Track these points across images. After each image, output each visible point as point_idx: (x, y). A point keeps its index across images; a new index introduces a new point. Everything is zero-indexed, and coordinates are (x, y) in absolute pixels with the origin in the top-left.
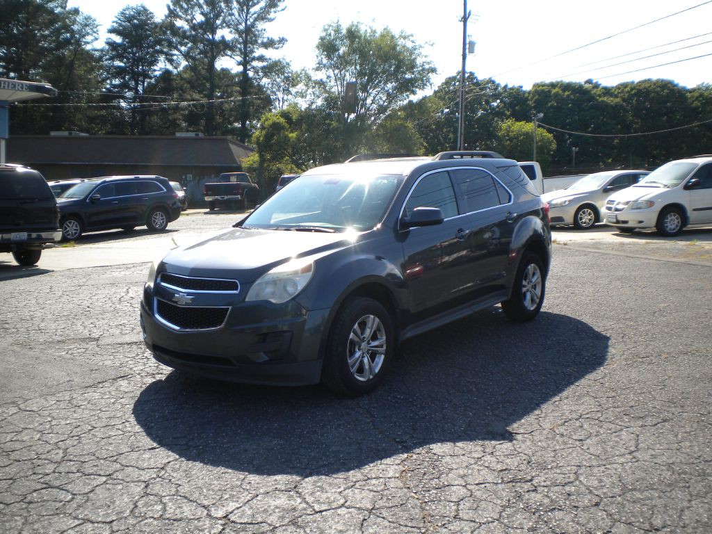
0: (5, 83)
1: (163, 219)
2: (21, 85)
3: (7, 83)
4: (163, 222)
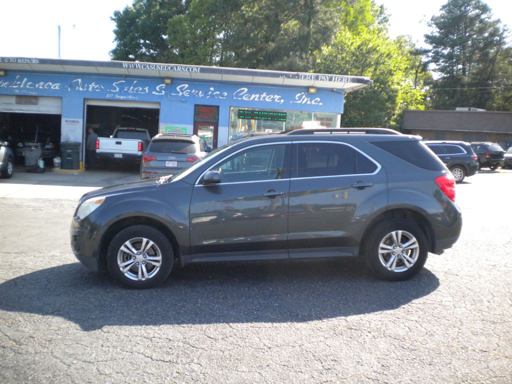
0: (335, 78)
1: (461, 174)
2: (346, 79)
3: (337, 78)
4: (461, 176)
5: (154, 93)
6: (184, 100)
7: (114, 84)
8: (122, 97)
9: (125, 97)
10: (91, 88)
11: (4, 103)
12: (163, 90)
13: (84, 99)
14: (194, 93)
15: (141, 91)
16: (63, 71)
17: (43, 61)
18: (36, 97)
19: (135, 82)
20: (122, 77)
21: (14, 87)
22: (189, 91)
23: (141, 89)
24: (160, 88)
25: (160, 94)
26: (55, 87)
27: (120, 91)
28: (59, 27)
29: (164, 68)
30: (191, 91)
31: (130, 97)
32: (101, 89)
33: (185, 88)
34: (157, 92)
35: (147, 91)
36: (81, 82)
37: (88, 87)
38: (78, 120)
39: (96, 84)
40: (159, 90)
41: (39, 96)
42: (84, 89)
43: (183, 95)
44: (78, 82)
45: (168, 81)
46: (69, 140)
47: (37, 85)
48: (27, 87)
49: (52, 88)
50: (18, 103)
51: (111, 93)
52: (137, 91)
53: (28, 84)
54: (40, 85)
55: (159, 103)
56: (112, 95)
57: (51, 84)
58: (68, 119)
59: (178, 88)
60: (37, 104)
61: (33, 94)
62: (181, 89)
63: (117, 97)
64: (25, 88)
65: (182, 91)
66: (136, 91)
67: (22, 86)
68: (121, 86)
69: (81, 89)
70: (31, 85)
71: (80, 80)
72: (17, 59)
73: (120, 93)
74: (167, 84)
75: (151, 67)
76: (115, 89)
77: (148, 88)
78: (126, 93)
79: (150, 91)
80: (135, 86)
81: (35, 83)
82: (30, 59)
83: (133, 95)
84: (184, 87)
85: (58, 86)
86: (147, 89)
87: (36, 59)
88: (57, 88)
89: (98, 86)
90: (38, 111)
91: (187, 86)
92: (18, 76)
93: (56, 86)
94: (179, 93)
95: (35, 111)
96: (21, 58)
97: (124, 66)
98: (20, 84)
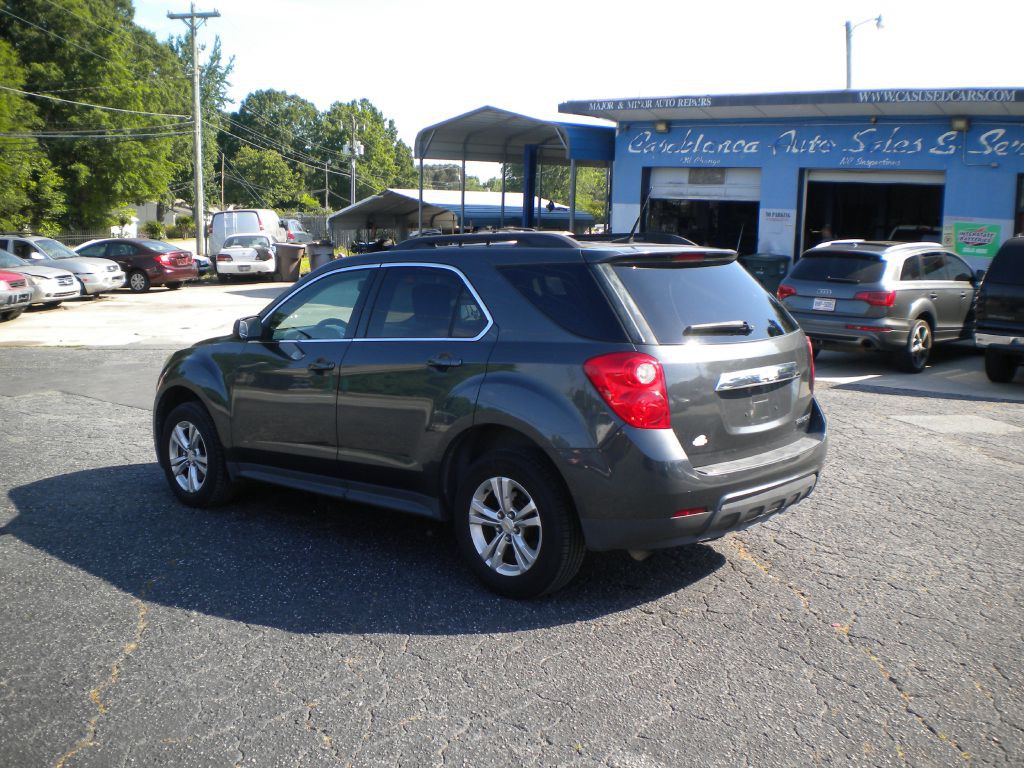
5: (932, 151)
6: (994, 164)
7: (855, 136)
8: (870, 164)
9: (876, 163)
10: (812, 148)
11: (671, 183)
12: (952, 143)
13: (802, 171)
14: (1017, 147)
15: (908, 149)
16: (763, 116)
17: (718, 101)
18: (722, 170)
19: (896, 129)
20: (869, 121)
21: (683, 152)
22: (1006, 143)
23: (907, 143)
24: (945, 140)
25: (947, 152)
26: (749, 148)
27: (867, 149)
28: (848, 25)
29: (941, 96)
30: (1011, 144)
31: (886, 162)
32: (831, 148)
33: (999, 136)
34: (940, 148)
35: (919, 148)
36: (795, 137)
37: (807, 146)
38: (787, 211)
39: (822, 139)
40: (943, 144)
41: (725, 168)
42: (800, 149)
43: (993, 153)
44: (790, 135)
45: (960, 124)
46: (772, 252)
47: (721, 147)
48: (704, 151)
49: (745, 151)
50: (692, 181)
51: (847, 154)
52: (898, 149)
53: (706, 145)
54: (725, 147)
55: (942, 173)
56: (852, 159)
57: (743, 142)
58: (771, 211)
59: (983, 138)
60: (722, 183)
61: (714, 163)
62: (989, 139)
63: (861, 162)
64: (699, 152)
65: (992, 145)
66: (896, 148)
67: (695, 150)
68: (869, 140)
69: (795, 150)
70: (710, 148)
71: (793, 133)
72: (677, 99)
73: (866, 155)
74: (960, 131)
75: (915, 96)
76: (856, 146)
77: (921, 142)
78: (879, 154)
79: (926, 147)
80: (895, 139)
81: (716, 143)
82: (697, 98)
83: (893, 157)
84: (995, 135)
85: (754, 147)
86: (918, 143)
87: (706, 97)
88: (753, 150)
89: (825, 142)
90: (725, 196)
91: (1001, 132)
92: (690, 131)
93: (751, 147)
94: (984, 149)
95: (721, 196)
96: (683, 98)
97: (862, 99)
98: (693, 146)
